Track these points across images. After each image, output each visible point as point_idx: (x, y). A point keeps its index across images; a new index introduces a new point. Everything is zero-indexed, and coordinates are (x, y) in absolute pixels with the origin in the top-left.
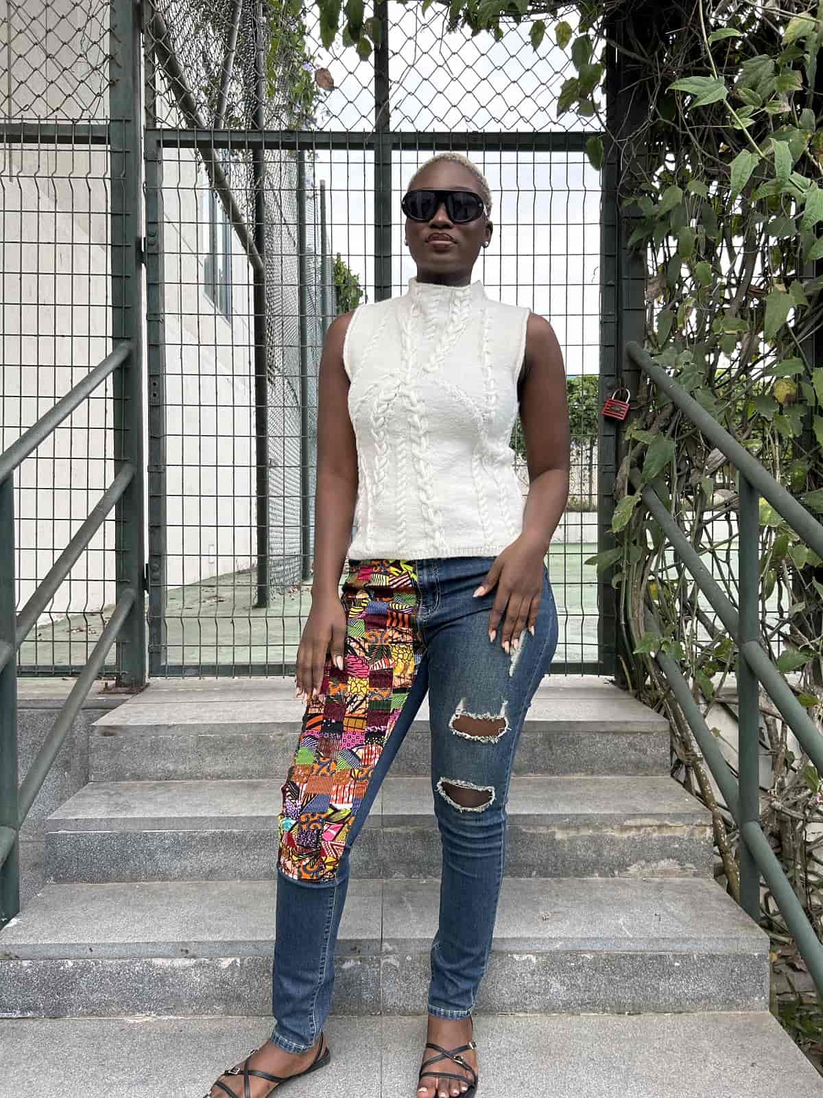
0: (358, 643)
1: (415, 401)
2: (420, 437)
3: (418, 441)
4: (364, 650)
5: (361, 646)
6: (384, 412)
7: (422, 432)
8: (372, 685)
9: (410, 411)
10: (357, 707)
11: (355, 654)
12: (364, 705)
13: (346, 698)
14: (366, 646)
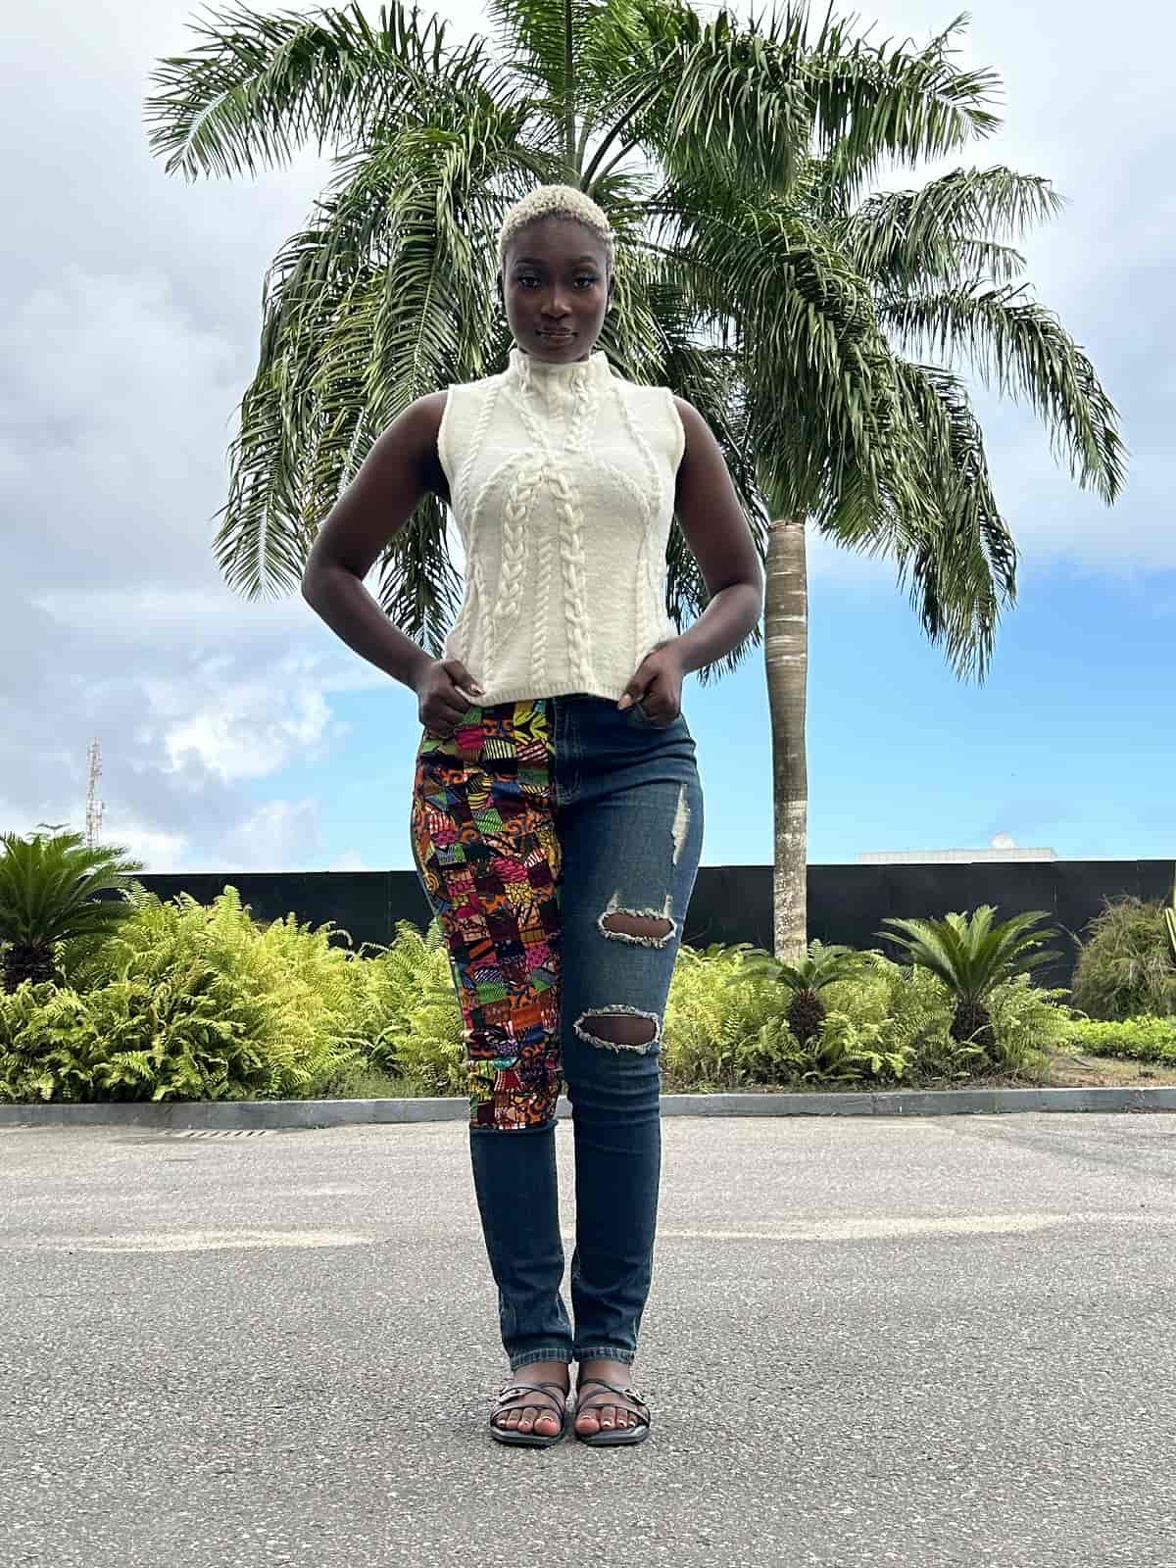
0: (499, 840)
1: (566, 487)
2: (571, 534)
3: (569, 538)
4: (509, 845)
5: (504, 843)
6: (527, 499)
7: (575, 527)
8: (534, 885)
9: (560, 499)
10: (528, 916)
11: (500, 854)
12: (534, 913)
13: (512, 911)
14: (511, 840)
